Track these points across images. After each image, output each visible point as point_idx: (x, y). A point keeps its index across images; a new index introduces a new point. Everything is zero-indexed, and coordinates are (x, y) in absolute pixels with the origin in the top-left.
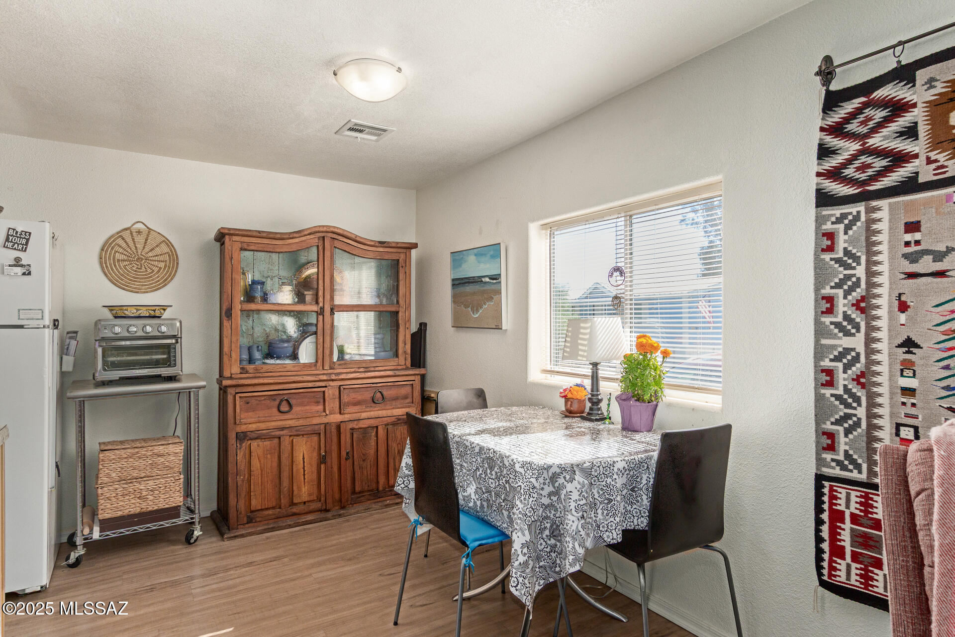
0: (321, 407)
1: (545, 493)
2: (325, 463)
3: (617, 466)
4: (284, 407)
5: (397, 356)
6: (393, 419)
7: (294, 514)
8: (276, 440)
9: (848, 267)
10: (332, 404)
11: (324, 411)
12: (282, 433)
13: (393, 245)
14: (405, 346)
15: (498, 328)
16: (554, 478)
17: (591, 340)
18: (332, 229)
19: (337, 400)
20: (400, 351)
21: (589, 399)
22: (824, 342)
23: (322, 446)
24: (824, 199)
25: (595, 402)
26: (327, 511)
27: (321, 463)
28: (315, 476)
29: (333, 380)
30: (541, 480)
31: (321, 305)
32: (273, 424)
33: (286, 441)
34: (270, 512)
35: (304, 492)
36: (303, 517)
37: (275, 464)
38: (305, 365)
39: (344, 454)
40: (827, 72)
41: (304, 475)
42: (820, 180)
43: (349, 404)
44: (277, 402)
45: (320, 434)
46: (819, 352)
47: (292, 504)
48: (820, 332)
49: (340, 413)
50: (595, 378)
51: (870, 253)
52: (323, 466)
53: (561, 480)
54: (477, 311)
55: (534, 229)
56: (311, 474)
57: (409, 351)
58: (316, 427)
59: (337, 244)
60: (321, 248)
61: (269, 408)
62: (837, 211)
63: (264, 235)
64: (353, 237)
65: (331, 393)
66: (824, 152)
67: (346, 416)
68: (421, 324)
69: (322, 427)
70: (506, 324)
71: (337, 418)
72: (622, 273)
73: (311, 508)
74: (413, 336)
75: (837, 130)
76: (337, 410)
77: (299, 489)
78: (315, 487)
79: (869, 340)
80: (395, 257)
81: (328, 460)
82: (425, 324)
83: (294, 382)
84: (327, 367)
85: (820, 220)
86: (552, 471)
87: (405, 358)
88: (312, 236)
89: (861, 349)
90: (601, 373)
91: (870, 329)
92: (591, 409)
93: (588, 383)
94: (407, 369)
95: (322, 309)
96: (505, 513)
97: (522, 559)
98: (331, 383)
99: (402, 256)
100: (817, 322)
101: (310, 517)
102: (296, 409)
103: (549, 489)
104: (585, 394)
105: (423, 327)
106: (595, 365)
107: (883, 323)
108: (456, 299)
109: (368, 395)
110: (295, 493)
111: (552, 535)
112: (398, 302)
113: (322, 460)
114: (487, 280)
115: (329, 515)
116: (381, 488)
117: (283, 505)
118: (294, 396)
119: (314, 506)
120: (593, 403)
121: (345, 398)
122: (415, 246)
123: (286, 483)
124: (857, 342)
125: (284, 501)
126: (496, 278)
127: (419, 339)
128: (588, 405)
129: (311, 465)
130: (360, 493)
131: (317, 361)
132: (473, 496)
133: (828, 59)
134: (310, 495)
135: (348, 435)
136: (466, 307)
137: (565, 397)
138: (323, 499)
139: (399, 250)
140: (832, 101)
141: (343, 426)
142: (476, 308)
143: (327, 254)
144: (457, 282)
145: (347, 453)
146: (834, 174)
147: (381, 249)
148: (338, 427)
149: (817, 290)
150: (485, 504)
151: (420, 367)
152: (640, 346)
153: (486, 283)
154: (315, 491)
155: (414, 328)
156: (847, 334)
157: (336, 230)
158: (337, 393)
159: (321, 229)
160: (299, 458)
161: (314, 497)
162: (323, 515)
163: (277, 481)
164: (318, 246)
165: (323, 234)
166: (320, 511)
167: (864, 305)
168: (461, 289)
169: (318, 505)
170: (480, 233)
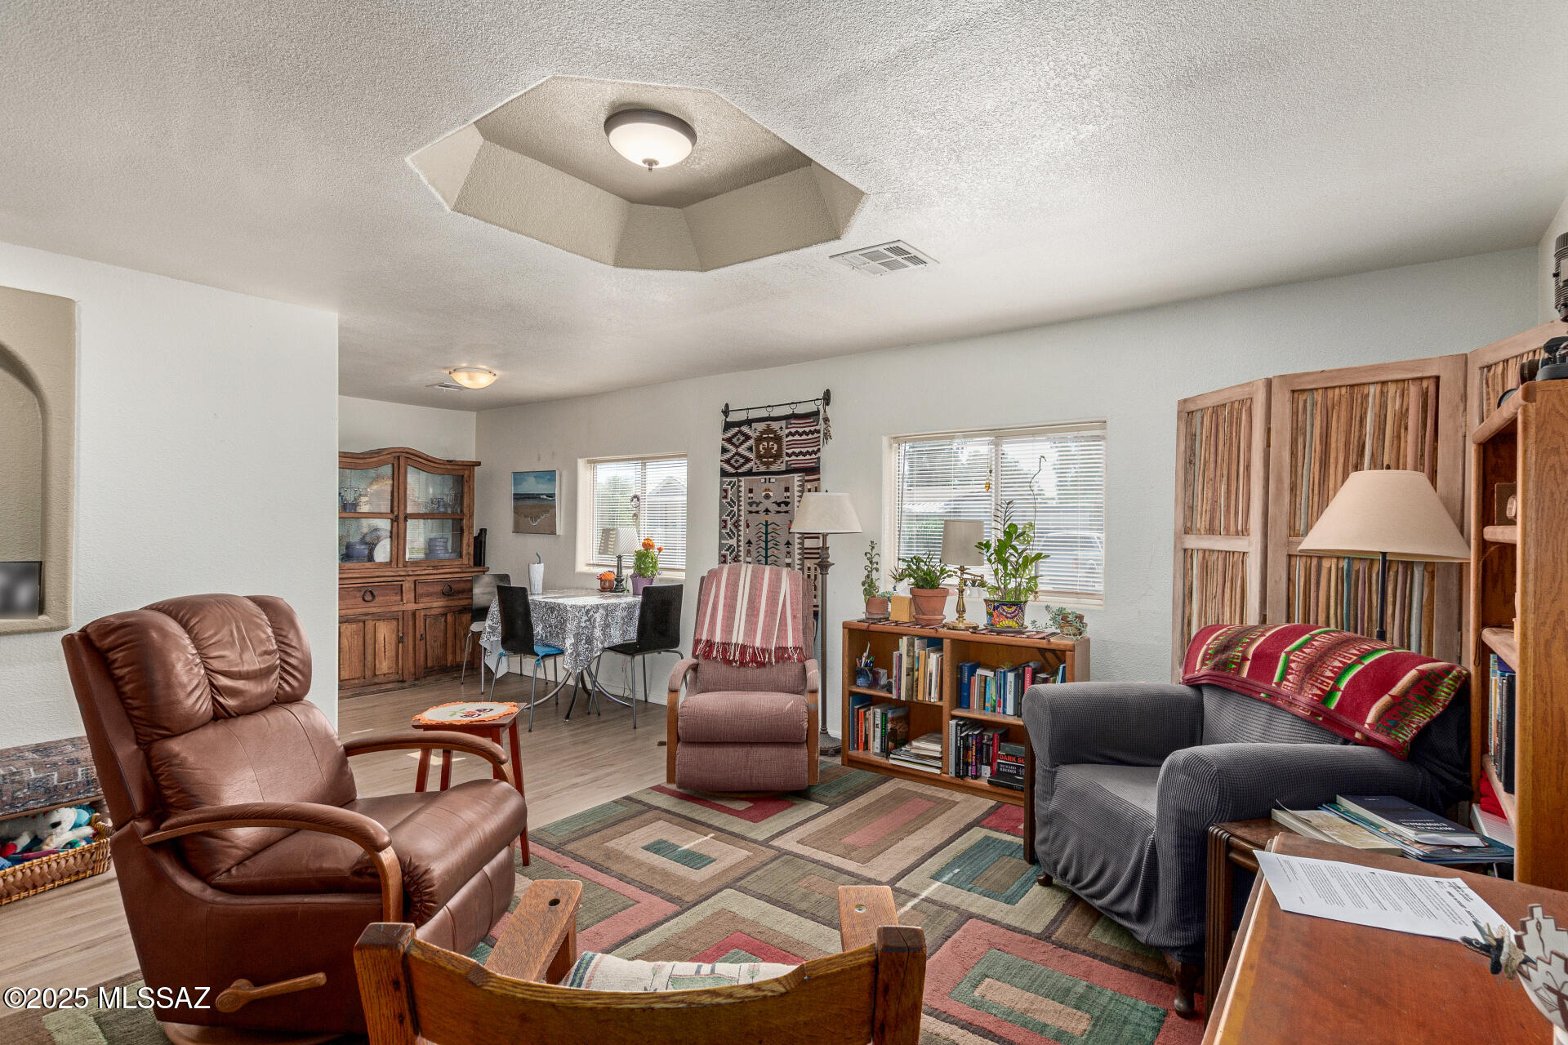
0: (399, 598)
1: (583, 620)
2: (403, 642)
3: (621, 606)
4: (368, 597)
5: (461, 556)
6: (460, 608)
7: (376, 684)
8: (361, 624)
9: (732, 507)
10: (409, 595)
11: (402, 600)
12: (366, 618)
13: (460, 463)
14: (468, 548)
15: (553, 533)
16: (587, 612)
17: (616, 543)
18: (407, 450)
19: (413, 592)
20: (464, 552)
21: (616, 579)
22: (723, 542)
23: (400, 628)
24: (724, 473)
25: (619, 580)
26: (403, 681)
27: (399, 642)
28: (394, 654)
29: (409, 576)
30: (581, 613)
31: (396, 513)
32: (359, 610)
33: (370, 624)
34: (357, 681)
35: (384, 666)
36: (382, 686)
37: (361, 643)
38: (381, 564)
39: (418, 636)
40: (726, 412)
41: (385, 652)
42: (722, 463)
43: (422, 595)
44: (363, 593)
45: (398, 619)
46: (721, 546)
47: (375, 675)
48: (721, 537)
49: (415, 603)
50: (619, 567)
51: (739, 501)
52: (400, 645)
53: (591, 613)
54: (536, 521)
55: (581, 463)
56: (391, 652)
57: (472, 553)
58: (396, 613)
59: (410, 462)
60: (396, 465)
61: (356, 597)
62: (728, 480)
63: (349, 455)
64: (425, 457)
65: (408, 586)
66: (724, 450)
67: (421, 605)
68: (481, 530)
69: (400, 613)
70: (560, 529)
71: (411, 606)
72: (638, 500)
73: (391, 679)
74: (476, 538)
75: (729, 440)
76: (413, 600)
77: (381, 663)
78: (394, 662)
79: (738, 541)
80: (461, 473)
81: (405, 639)
82: (485, 530)
83: (378, 577)
84: (401, 565)
85: (722, 483)
86: (586, 608)
87: (467, 560)
88: (389, 456)
89: (735, 545)
90: (624, 564)
91: (739, 536)
92: (617, 585)
93: (615, 570)
94: (471, 567)
95: (397, 517)
96: (560, 636)
97: (570, 651)
98: (408, 578)
99: (467, 473)
100: (720, 532)
101: (390, 686)
102: (377, 599)
103: (585, 618)
104: (613, 577)
105: (483, 531)
106: (619, 557)
107: (741, 533)
108: (517, 510)
109: (438, 588)
110: (377, 666)
111: (586, 643)
112: (462, 511)
113: (400, 640)
114: (545, 497)
115: (406, 685)
116: (449, 665)
117: (367, 677)
118: (377, 588)
119: (393, 677)
120: (618, 582)
121: (420, 590)
122: (479, 464)
123: (369, 658)
124: (733, 542)
125: (368, 673)
126: (552, 496)
127: (480, 543)
128: (615, 583)
129: (390, 644)
130: (431, 668)
131: (391, 561)
132: (540, 632)
133: (727, 405)
134: (389, 668)
135: (422, 620)
136: (526, 516)
137: (600, 579)
138: (400, 672)
139: (465, 467)
140: (728, 426)
141: (417, 613)
142: (535, 517)
143: (402, 470)
144: (518, 497)
145: (422, 635)
146: (728, 461)
147: (449, 467)
148: (414, 614)
149: (720, 517)
150: (548, 634)
151: (480, 566)
152: (644, 545)
153: (543, 499)
154: (394, 666)
155: (475, 533)
156: (731, 538)
157: (409, 451)
158: (413, 586)
159: (398, 450)
160: (380, 638)
161: (393, 670)
162: (400, 685)
163: (362, 657)
164: (393, 465)
165: (398, 454)
166: (398, 681)
167: (736, 525)
168: (520, 503)
169: (397, 677)
170: (539, 459)
